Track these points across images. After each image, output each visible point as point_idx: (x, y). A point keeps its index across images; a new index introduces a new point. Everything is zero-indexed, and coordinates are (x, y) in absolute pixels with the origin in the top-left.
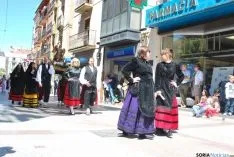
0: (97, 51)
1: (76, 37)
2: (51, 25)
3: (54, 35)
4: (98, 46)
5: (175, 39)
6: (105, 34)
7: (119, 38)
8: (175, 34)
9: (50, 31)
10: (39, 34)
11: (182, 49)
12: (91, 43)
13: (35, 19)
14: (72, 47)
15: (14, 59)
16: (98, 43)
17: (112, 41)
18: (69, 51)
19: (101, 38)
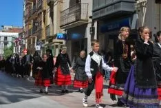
0: (89, 26)
1: (67, 12)
3: (45, 12)
4: (90, 20)
6: (97, 7)
7: (113, 11)
9: (41, 8)
10: (30, 12)
12: (83, 17)
14: (64, 23)
15: (6, 38)
16: (91, 17)
17: (106, 13)
18: (61, 26)
19: (93, 12)
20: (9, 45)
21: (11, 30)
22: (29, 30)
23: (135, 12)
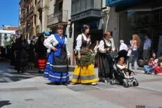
0: (69, 26)
1: (52, 16)
2: (33, 8)
3: (35, 15)
4: (69, 23)
5: (129, 15)
6: (74, 13)
7: (85, 16)
8: (129, 11)
9: (32, 12)
10: (24, 15)
11: (135, 22)
12: (64, 20)
13: (20, 4)
14: (50, 24)
15: (6, 34)
16: (69, 20)
17: (81, 18)
18: (48, 27)
19: (72, 16)
20: (9, 40)
21: (9, 29)
22: (24, 29)
23: (101, 18)
